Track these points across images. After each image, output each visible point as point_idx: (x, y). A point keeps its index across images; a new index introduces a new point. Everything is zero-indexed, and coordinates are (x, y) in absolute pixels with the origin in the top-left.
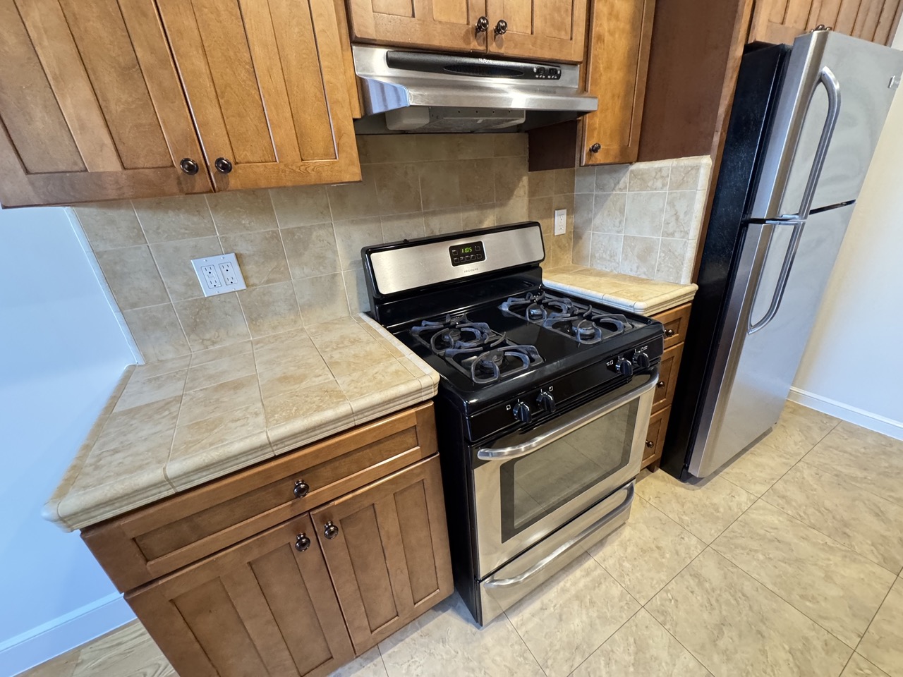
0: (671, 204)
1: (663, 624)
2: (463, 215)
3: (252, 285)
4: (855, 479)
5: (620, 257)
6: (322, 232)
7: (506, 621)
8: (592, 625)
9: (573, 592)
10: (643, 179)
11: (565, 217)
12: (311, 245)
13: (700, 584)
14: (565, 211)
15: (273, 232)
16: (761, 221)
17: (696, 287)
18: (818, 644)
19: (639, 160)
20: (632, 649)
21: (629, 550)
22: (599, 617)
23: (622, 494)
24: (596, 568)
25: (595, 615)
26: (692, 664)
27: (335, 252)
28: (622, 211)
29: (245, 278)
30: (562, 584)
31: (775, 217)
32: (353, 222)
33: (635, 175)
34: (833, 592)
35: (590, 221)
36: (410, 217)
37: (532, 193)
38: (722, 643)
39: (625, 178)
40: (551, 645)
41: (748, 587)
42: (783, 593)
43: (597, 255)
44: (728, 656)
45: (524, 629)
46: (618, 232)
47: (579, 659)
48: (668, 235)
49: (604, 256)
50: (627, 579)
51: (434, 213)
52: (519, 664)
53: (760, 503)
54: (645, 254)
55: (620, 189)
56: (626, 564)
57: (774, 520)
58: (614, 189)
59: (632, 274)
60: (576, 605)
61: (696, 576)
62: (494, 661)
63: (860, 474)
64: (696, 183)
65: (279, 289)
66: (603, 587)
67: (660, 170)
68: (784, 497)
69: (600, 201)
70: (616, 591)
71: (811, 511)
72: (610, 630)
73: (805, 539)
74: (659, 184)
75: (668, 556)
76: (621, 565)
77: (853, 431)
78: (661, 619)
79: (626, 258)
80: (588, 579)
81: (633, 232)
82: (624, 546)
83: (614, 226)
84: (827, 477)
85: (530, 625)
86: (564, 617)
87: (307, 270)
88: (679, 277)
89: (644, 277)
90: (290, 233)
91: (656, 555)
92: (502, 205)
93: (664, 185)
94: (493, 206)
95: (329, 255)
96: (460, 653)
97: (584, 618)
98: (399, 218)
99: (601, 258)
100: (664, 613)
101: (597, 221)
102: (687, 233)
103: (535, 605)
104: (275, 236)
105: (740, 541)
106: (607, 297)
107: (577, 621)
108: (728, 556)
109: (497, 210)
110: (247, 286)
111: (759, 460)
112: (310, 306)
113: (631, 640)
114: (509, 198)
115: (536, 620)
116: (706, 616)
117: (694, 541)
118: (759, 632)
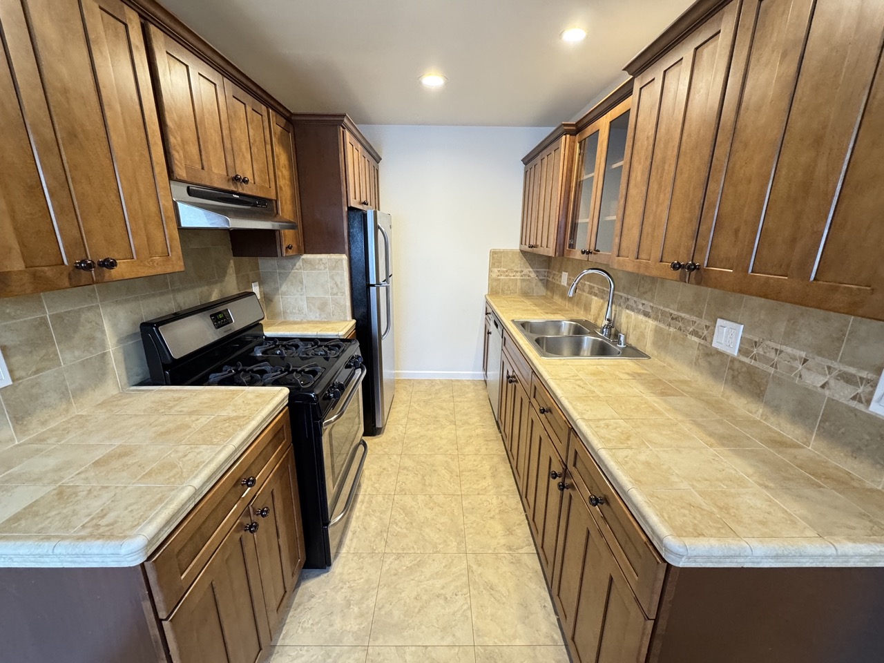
0: (332, 277)
1: (405, 494)
2: (198, 290)
3: (18, 379)
4: (429, 400)
5: (306, 310)
6: (90, 315)
7: (340, 555)
8: (381, 519)
9: (362, 514)
10: (310, 264)
11: (258, 287)
12: (81, 328)
13: (408, 470)
14: (257, 283)
15: (41, 318)
16: (373, 285)
17: (354, 321)
18: (450, 460)
19: (305, 253)
20: (402, 512)
21: (373, 479)
22: (381, 514)
23: (361, 448)
24: (364, 497)
25: (379, 514)
26: (423, 497)
27: (103, 332)
28: (302, 283)
29: (11, 372)
30: (354, 516)
31: (378, 283)
32: (117, 303)
33: (305, 261)
34: (444, 442)
35: (277, 289)
36: (162, 294)
37: (238, 271)
38: (427, 483)
39: (299, 263)
40: (370, 542)
41: (422, 459)
42: (433, 453)
43: (288, 311)
44: (431, 485)
45: (352, 549)
46: (301, 295)
47: (385, 535)
48: (334, 294)
49: (294, 311)
50: (381, 490)
51: (179, 290)
52: (362, 562)
53: (408, 426)
54: (323, 307)
55: (297, 269)
56: (376, 485)
57: (416, 430)
58: (292, 269)
59: (317, 319)
60: (368, 518)
61: (405, 468)
62: (349, 574)
63: (430, 397)
64: (342, 267)
65: (48, 377)
66: (374, 501)
67: (321, 260)
68: (414, 419)
69: (284, 276)
70: (380, 498)
71: (424, 419)
72: (388, 514)
73: (428, 430)
74: (322, 267)
75: (390, 469)
76: (374, 487)
77: (420, 382)
78: (404, 493)
79: (310, 310)
80: (365, 504)
81: (312, 294)
82: (370, 479)
83: (297, 291)
84: (422, 404)
85: (354, 545)
86: (366, 527)
87: (77, 353)
88: (346, 316)
89: (325, 320)
90: (58, 318)
91: (385, 472)
92: (222, 281)
93: (325, 268)
94: (216, 282)
95: (98, 335)
96: (328, 591)
97: (375, 519)
98: (153, 295)
99: (291, 313)
100: (403, 490)
101: (284, 288)
102: (344, 293)
103: (349, 534)
104: (43, 322)
105: (410, 445)
106: (319, 333)
107: (373, 523)
108: (410, 453)
109: (219, 285)
110: (13, 381)
111: (397, 409)
112: (82, 390)
113: (399, 509)
114: (224, 276)
115: (355, 540)
116: (417, 479)
117: (395, 456)
118: (435, 470)
